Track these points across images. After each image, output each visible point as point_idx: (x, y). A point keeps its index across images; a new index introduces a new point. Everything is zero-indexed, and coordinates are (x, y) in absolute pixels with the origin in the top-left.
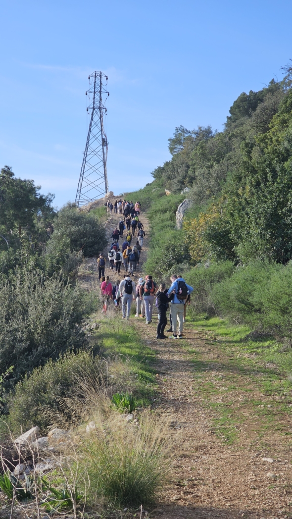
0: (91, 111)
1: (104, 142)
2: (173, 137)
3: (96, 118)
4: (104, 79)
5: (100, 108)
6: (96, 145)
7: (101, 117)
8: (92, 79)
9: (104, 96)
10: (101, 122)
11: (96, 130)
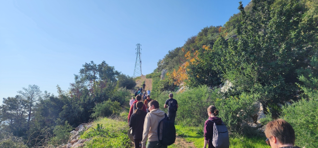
0: (137, 54)
1: (141, 62)
2: (158, 62)
3: (138, 55)
4: (140, 45)
5: (139, 53)
6: (138, 62)
7: (139, 55)
8: (137, 45)
9: (140, 50)
10: (140, 56)
11: (138, 58)
